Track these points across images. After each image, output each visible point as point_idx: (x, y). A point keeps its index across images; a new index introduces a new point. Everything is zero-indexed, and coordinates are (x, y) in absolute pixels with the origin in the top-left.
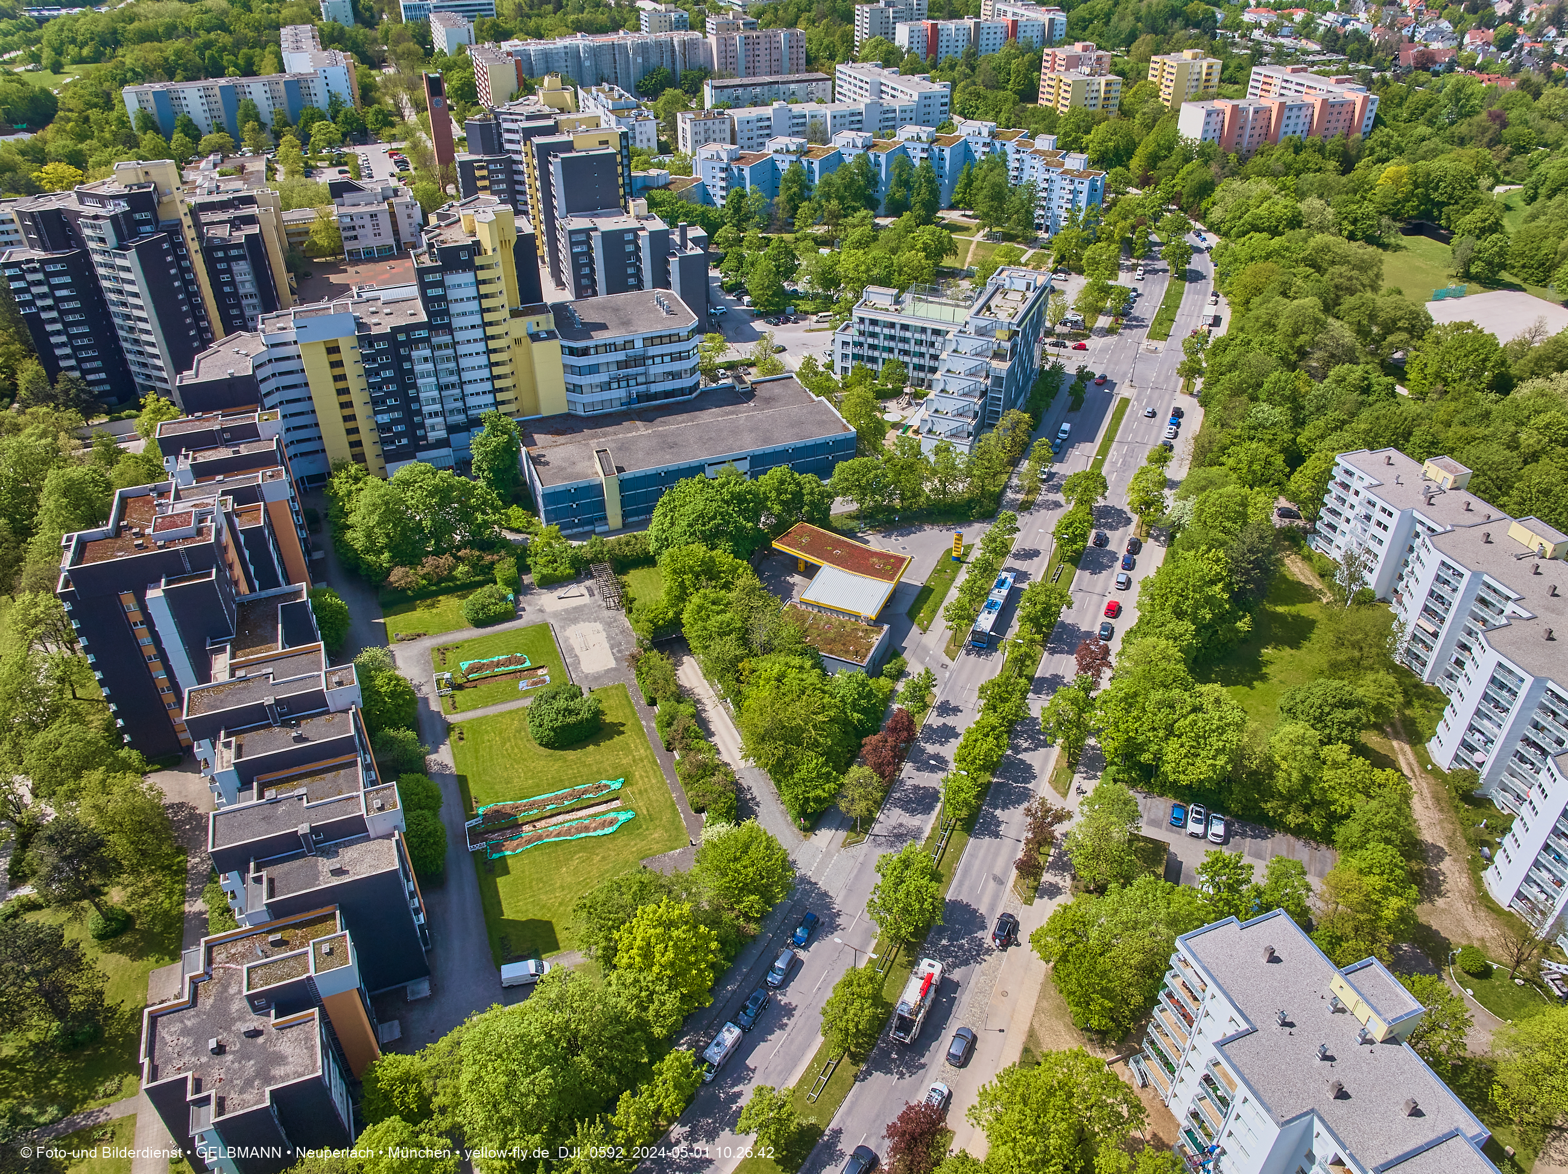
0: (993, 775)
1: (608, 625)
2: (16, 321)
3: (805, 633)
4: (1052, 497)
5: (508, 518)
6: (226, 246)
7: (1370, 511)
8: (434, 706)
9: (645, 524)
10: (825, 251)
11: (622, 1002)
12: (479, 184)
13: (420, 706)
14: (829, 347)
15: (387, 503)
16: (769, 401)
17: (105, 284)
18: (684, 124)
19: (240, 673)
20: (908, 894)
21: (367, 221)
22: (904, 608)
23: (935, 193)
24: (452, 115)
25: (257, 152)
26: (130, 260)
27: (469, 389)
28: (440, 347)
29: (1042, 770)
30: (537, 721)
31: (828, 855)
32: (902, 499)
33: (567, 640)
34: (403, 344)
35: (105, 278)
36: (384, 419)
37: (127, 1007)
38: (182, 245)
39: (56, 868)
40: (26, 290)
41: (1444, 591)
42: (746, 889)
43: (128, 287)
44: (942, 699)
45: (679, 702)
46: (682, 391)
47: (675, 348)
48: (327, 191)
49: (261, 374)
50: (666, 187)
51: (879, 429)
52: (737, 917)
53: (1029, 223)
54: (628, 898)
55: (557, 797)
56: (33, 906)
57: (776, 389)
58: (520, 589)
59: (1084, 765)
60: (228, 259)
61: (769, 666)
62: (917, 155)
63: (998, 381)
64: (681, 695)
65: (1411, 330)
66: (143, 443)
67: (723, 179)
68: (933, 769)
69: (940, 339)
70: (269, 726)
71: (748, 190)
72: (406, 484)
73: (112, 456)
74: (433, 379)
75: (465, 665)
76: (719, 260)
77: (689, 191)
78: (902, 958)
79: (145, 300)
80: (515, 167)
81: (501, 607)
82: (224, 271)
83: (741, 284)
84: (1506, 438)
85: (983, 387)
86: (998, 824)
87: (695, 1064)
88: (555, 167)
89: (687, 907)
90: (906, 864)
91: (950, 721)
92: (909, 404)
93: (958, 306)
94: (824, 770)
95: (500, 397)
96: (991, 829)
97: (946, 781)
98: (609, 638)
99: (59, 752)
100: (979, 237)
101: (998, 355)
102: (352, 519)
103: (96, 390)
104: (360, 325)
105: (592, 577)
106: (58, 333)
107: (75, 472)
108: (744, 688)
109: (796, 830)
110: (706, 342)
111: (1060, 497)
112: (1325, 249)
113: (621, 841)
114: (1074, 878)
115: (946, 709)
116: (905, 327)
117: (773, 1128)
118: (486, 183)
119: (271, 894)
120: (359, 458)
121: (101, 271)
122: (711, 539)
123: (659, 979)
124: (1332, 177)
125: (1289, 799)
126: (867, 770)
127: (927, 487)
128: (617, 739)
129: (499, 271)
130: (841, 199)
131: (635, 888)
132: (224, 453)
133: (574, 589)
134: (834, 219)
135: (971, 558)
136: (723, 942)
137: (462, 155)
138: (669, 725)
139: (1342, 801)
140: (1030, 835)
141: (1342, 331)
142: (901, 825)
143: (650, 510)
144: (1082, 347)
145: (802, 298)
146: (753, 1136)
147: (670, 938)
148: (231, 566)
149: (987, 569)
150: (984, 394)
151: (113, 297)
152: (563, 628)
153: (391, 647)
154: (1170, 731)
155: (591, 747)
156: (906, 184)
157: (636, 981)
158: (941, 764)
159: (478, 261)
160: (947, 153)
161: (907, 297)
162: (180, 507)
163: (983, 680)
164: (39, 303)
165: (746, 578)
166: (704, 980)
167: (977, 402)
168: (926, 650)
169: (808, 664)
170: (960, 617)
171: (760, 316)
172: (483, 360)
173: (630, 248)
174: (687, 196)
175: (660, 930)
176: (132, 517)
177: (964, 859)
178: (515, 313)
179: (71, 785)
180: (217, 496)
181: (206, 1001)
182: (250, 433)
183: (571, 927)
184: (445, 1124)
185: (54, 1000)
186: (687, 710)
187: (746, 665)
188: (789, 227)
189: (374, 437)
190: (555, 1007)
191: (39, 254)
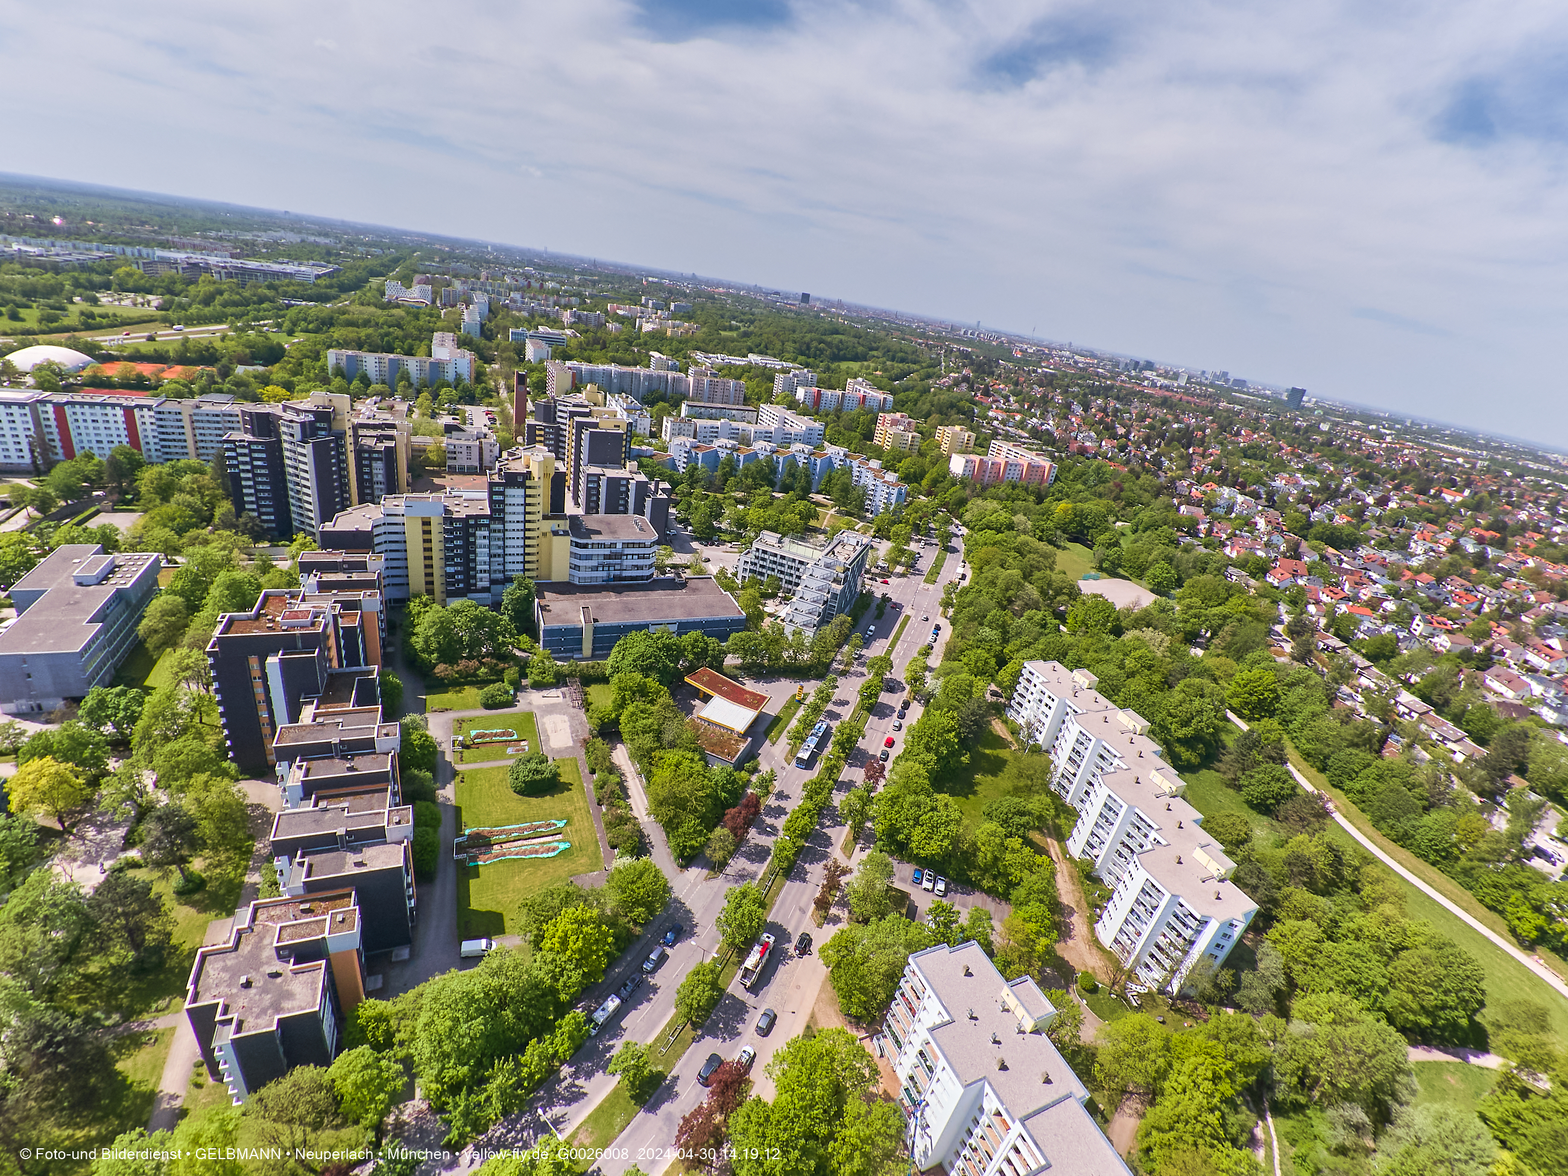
0: (806, 841)
1: (572, 718)
2: (223, 476)
3: (698, 738)
4: (860, 669)
5: (519, 642)
6: (371, 451)
7: (1041, 696)
8: (448, 758)
9: (606, 656)
10: (740, 507)
11: (542, 974)
12: (538, 438)
13: (439, 756)
14: (736, 563)
15: (442, 622)
16: (695, 590)
17: (287, 462)
18: (667, 423)
19: (320, 720)
20: (743, 915)
21: (464, 451)
22: (762, 728)
23: (809, 483)
24: (528, 397)
25: (403, 399)
26: (308, 449)
27: (508, 559)
28: (495, 531)
29: (838, 839)
30: (515, 776)
31: (695, 885)
32: (769, 660)
33: (543, 723)
34: (472, 526)
35: (288, 458)
36: (451, 570)
37: (186, 947)
38: (343, 446)
39: (158, 839)
40: (235, 458)
41: (1081, 748)
42: (637, 903)
43: (301, 466)
44: (779, 789)
45: (610, 774)
46: (642, 578)
47: (641, 551)
48: (442, 428)
49: (376, 531)
50: (651, 457)
51: (760, 616)
52: (629, 922)
53: (862, 508)
54: (557, 902)
55: (520, 828)
56: (135, 865)
57: (700, 584)
58: (518, 688)
59: (863, 839)
60: (371, 459)
61: (672, 756)
62: (801, 460)
63: (834, 595)
64: (612, 769)
65: (1069, 595)
66: (289, 562)
67: (685, 458)
68: (769, 834)
69: (803, 567)
70: (332, 758)
71: (699, 466)
72: (457, 612)
73: (266, 568)
74: (487, 550)
75: (473, 733)
76: (676, 504)
77: (664, 461)
78: (734, 959)
79: (311, 476)
80: (561, 432)
81: (504, 698)
82: (366, 466)
83: (688, 519)
84: (1118, 662)
85: (825, 599)
86: (806, 873)
87: (585, 1023)
88: (585, 435)
89: (596, 912)
90: (744, 895)
91: (783, 804)
92: (780, 603)
93: (816, 549)
94: (698, 828)
95: (527, 566)
96: (802, 877)
97: (776, 843)
98: (571, 726)
100: (832, 511)
101: (835, 581)
102: (417, 630)
103: (266, 525)
104: (447, 511)
105: (567, 686)
106: (249, 487)
107: (238, 575)
108: (654, 769)
109: (675, 866)
110: (661, 550)
111: (865, 670)
112: (1026, 544)
113: (557, 863)
114: (850, 912)
115: (781, 796)
116: (783, 557)
117: (632, 1072)
118: (542, 439)
119: (308, 875)
120: (430, 592)
121: (287, 454)
122: (646, 671)
123: (570, 960)
124: (1031, 505)
125: (985, 870)
126: (726, 831)
127: (785, 655)
128: (566, 793)
129: (540, 491)
130: (754, 479)
131: (562, 895)
132: (342, 577)
133: (553, 692)
134: (748, 489)
135: (807, 702)
136: (617, 937)
137: (530, 420)
138: (601, 788)
139: (1016, 874)
140: (825, 882)
141: (1032, 591)
142: (744, 869)
143: (611, 648)
144: (886, 583)
145: (723, 532)
146: (618, 1078)
147: (582, 932)
148: (329, 649)
149: (816, 709)
150: (825, 602)
151: (291, 470)
152: (542, 716)
153: (427, 715)
154: (917, 822)
155: (548, 797)
156: (793, 475)
157: (554, 960)
158: (774, 831)
159: (528, 483)
160: (818, 462)
161: (786, 540)
162: (304, 607)
163: (806, 780)
164: (242, 467)
165: (665, 699)
166: (600, 963)
167: (821, 607)
168: (772, 756)
169: (697, 758)
170: (796, 737)
171: (696, 539)
172: (521, 542)
173: (623, 489)
174: (662, 464)
175: (575, 926)
176: (270, 609)
177: (782, 895)
178: (545, 517)
179: (183, 781)
180: (330, 603)
181: (245, 948)
182: (362, 566)
183: (515, 919)
184: (401, 1053)
185: (134, 935)
186: (615, 779)
187: (657, 754)
188: (721, 490)
189: (443, 580)
190: (494, 974)
191: (249, 437)
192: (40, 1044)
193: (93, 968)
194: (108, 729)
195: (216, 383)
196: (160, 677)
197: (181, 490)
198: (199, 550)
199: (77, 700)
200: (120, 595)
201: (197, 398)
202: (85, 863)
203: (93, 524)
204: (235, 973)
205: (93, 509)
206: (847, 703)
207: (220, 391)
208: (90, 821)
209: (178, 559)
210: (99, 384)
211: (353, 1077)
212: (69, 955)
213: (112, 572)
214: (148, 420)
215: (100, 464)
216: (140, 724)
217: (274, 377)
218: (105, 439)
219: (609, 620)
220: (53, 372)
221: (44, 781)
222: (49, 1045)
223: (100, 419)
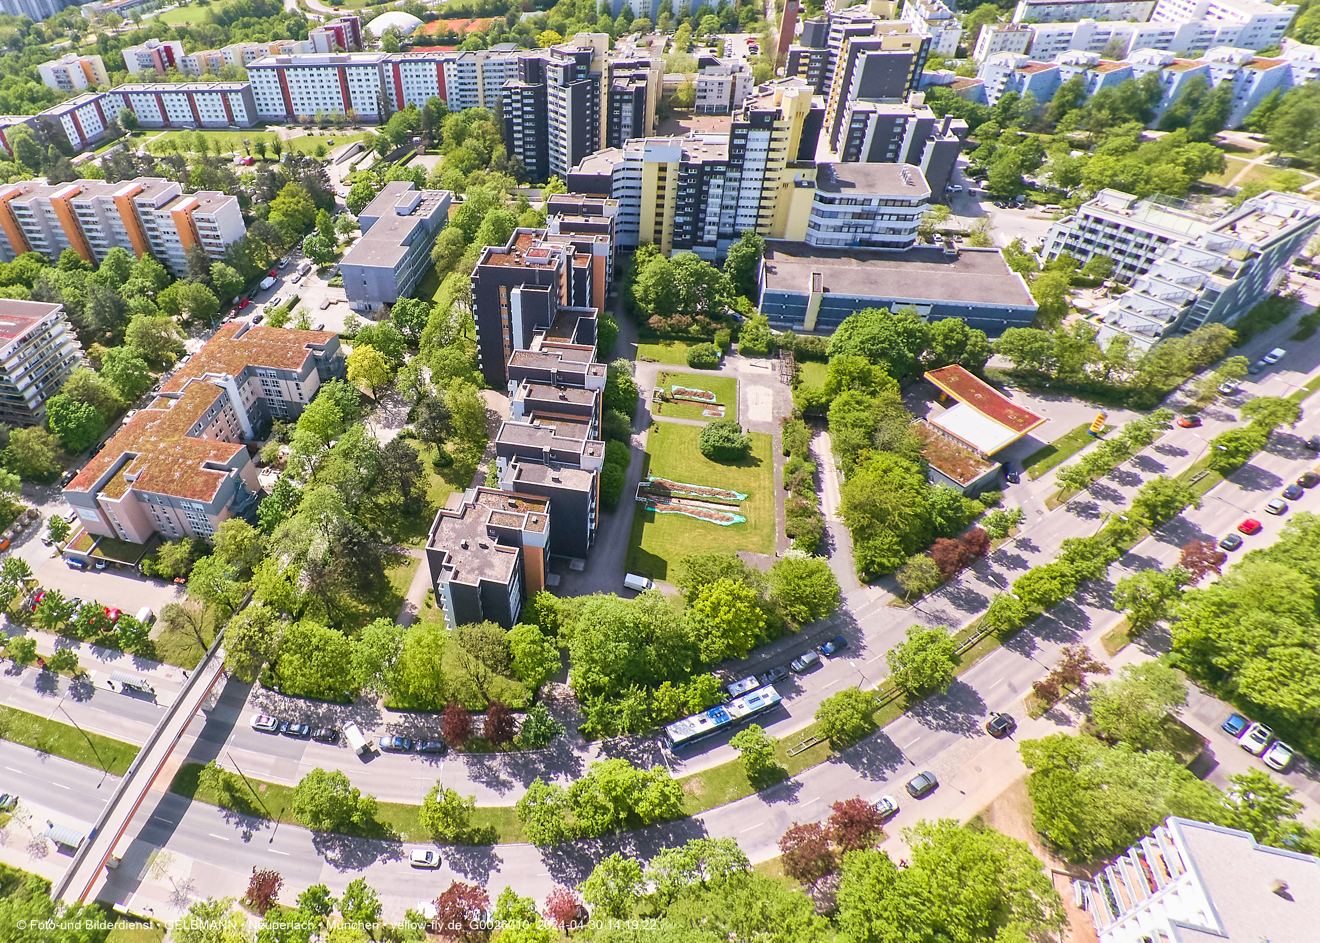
0: (1047, 611)
1: (777, 393)
2: (501, 122)
3: (923, 446)
4: (1228, 410)
5: (737, 303)
6: (623, 93)
8: (648, 406)
9: (829, 333)
10: (1077, 154)
11: (687, 630)
12: (800, 69)
13: (640, 403)
14: (1044, 234)
15: (663, 273)
16: (968, 265)
17: (550, 106)
18: (987, 34)
19: (545, 350)
20: (924, 660)
21: (716, 88)
25: (663, 33)
26: (567, 94)
27: (741, 211)
28: (730, 180)
29: (1100, 625)
30: (706, 438)
31: (874, 605)
32: (1060, 372)
33: (746, 393)
34: (707, 173)
35: (552, 103)
36: (680, 220)
37: (435, 505)
38: (598, 89)
39: (426, 421)
40: (510, 105)
42: (800, 599)
43: (562, 110)
44: (1026, 536)
45: (805, 460)
46: (896, 244)
47: (903, 210)
48: (696, 63)
49: (615, 176)
51: (1062, 310)
52: (787, 615)
54: (717, 569)
55: (700, 490)
56: (412, 436)
57: (979, 257)
58: (727, 351)
59: (1146, 640)
61: (881, 459)
63: (1213, 294)
64: (809, 456)
66: (543, 204)
67: (1003, 83)
68: (991, 584)
69: (1164, 246)
70: (549, 385)
71: (1023, 94)
72: (679, 264)
73: (524, 208)
74: (719, 200)
75: (675, 388)
76: (972, 148)
77: (968, 91)
78: (901, 701)
79: (568, 120)
80: (831, 59)
81: (711, 359)
82: (617, 109)
83: (985, 170)
85: (1191, 298)
86: (1034, 648)
87: (719, 690)
89: (753, 592)
90: (933, 639)
91: (1025, 555)
92: (1106, 296)
93: (1199, 220)
94: (895, 547)
95: (760, 221)
96: (1027, 649)
97: (997, 597)
98: (775, 401)
99: (447, 362)
102: (639, 278)
103: (528, 168)
104: (684, 156)
105: (779, 358)
106: (519, 132)
107: (502, 213)
108: (857, 469)
109: (856, 579)
110: (934, 210)
111: (1237, 413)
113: (730, 533)
114: (1089, 720)
115: (1024, 544)
116: (1130, 230)
118: (806, 68)
119: (518, 478)
120: (657, 241)
121: (550, 98)
122: (874, 357)
123: (717, 627)
126: (930, 561)
127: (1089, 368)
128: (753, 468)
129: (789, 134)
131: (724, 565)
132: (580, 220)
133: (763, 362)
134: (1100, 127)
135: (1108, 437)
136: (769, 625)
137: (796, 46)
138: (792, 473)
140: (1060, 670)
142: (944, 611)
143: (837, 324)
145: (1036, 190)
146: (739, 753)
147: (734, 606)
148: (561, 287)
149: (1121, 451)
150: (1190, 303)
152: (746, 385)
153: (636, 362)
157: (702, 621)
158: (1000, 581)
159: (775, 124)
161: (1145, 204)
162: (545, 246)
163: (1072, 536)
164: (515, 113)
165: (892, 392)
166: (746, 642)
167: (1178, 309)
168: (1028, 494)
169: (915, 468)
170: (1072, 480)
171: (991, 198)
172: (757, 194)
173: (898, 130)
174: (964, 95)
175: (730, 598)
176: (518, 246)
177: (989, 658)
178: (790, 165)
179: (446, 381)
180: (568, 244)
181: (468, 519)
182: (598, 211)
183: (676, 570)
184: (561, 644)
185: (405, 486)
186: (808, 467)
187: (863, 452)
188: (1049, 128)
189: (671, 230)
190: (645, 611)
191: (522, 84)
192: (345, 540)
193: (381, 501)
194: (407, 331)
195: (504, 32)
196: (442, 295)
197: (470, 136)
198: (477, 189)
199: (390, 305)
200: (422, 224)
201: (490, 48)
202: (385, 426)
203: (411, 165)
204: (459, 536)
205: (412, 152)
206: (1183, 453)
207: (507, 40)
208: (390, 397)
209: (464, 196)
210: (425, 42)
211: (523, 645)
212: (369, 487)
213: (419, 205)
214: (453, 73)
215: (419, 114)
216: (426, 330)
217: (550, 22)
218: (423, 91)
219: (841, 291)
220: (395, 35)
221: (366, 362)
222: (350, 542)
223: (421, 73)
